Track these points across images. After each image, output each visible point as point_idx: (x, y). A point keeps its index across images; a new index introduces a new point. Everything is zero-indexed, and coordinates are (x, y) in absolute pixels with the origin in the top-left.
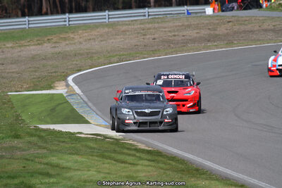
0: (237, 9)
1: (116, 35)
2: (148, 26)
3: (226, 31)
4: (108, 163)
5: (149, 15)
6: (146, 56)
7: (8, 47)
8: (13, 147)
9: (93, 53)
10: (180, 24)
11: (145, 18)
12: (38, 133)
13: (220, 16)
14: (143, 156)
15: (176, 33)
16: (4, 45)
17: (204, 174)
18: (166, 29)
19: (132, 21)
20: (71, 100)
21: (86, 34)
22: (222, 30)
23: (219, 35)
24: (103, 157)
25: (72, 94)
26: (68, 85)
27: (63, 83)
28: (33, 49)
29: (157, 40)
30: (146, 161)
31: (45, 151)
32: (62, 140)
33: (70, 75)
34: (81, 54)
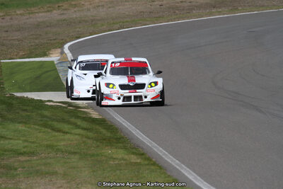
1: (126, 1)
4: (44, 132)
6: (148, 22)
7: (17, 15)
14: (84, 124)
16: (15, 12)
20: (59, 68)
25: (64, 61)
28: (41, 16)
29: (164, 6)
30: (80, 130)
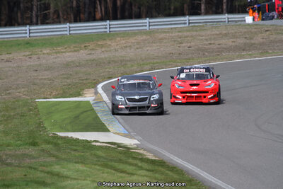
0: (278, 18)
1: (152, 43)
2: (186, 34)
3: (261, 40)
4: (108, 173)
5: (189, 23)
7: (44, 54)
8: (25, 154)
9: (127, 61)
10: (218, 33)
11: (186, 25)
12: (55, 141)
13: (260, 25)
14: (145, 165)
15: (212, 42)
16: (41, 51)
17: (195, 185)
18: (204, 38)
19: (171, 29)
20: (96, 108)
21: (124, 42)
22: (258, 39)
23: (254, 44)
24: (106, 166)
25: (99, 101)
26: (96, 93)
27: (93, 90)
28: (69, 56)
29: (193, 48)
30: (144, 171)
31: (54, 159)
32: (75, 148)
33: (100, 82)
34: (115, 62)
